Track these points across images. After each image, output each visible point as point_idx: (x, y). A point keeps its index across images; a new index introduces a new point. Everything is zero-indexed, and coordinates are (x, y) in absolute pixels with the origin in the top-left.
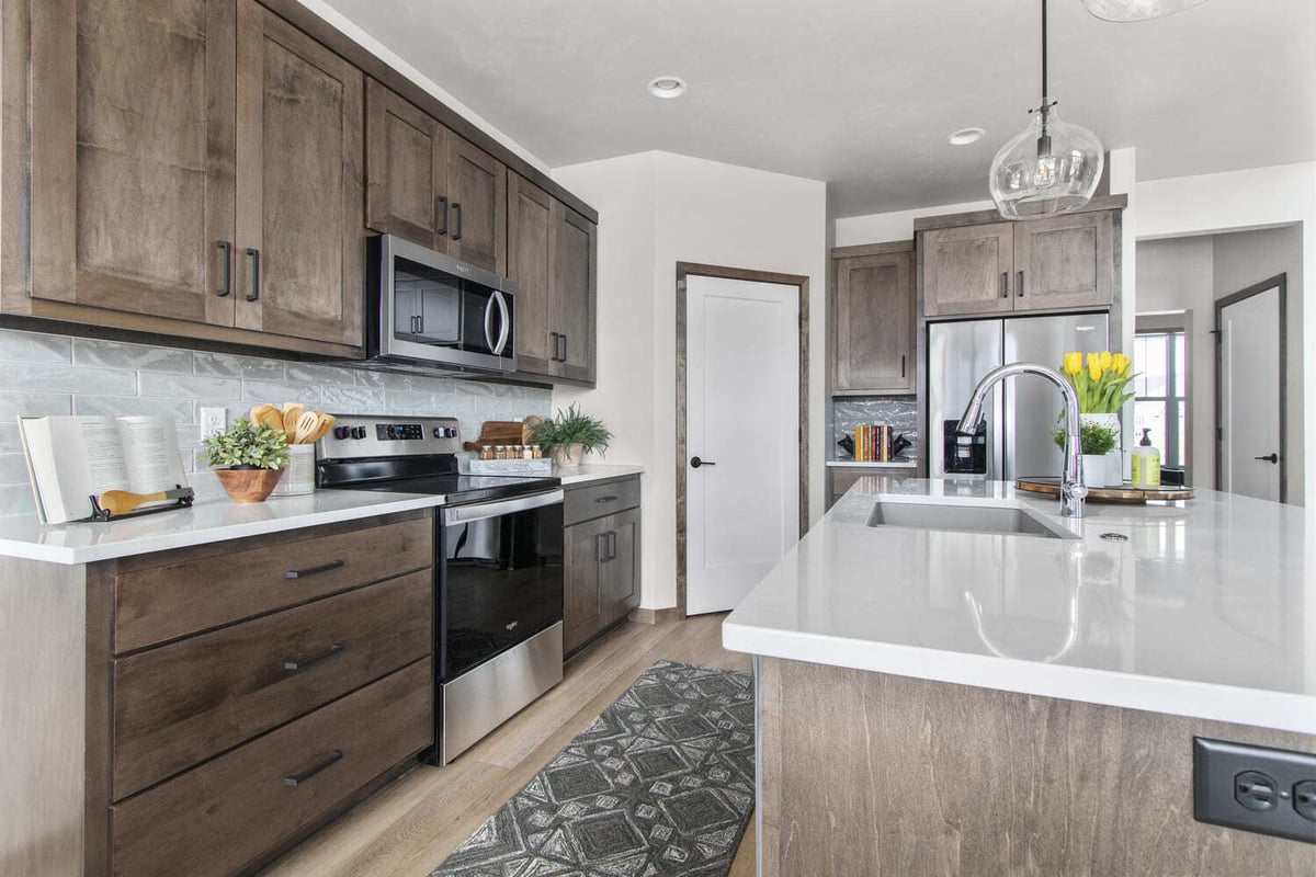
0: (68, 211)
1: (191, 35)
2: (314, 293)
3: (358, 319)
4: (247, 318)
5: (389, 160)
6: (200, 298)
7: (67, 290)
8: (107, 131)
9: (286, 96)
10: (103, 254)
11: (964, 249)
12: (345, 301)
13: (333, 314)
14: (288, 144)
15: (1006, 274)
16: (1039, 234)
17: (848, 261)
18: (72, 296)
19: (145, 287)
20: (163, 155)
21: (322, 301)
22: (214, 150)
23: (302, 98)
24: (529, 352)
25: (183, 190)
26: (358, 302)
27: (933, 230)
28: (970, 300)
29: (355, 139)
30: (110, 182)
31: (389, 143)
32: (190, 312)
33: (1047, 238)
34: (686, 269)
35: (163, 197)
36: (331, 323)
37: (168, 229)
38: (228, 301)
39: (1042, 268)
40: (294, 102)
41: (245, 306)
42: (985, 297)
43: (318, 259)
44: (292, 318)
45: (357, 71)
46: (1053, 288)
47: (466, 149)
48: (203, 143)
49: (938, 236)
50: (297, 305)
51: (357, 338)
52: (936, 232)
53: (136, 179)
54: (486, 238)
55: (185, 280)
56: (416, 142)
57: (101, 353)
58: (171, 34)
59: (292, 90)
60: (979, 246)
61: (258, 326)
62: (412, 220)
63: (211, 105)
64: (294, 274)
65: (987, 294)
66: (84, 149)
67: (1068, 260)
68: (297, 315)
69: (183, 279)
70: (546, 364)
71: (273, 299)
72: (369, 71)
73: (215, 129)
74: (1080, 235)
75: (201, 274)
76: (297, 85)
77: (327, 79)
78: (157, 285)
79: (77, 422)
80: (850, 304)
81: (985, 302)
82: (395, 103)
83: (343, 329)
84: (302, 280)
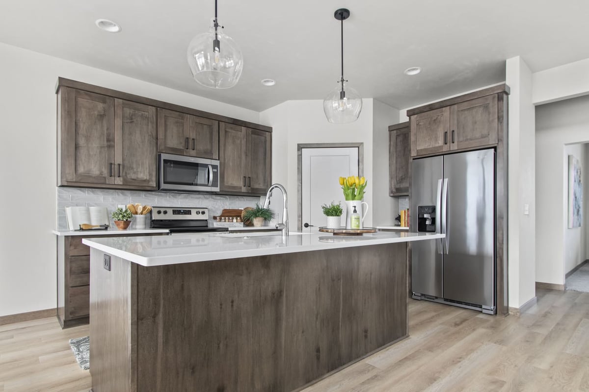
0: (73, 162)
1: (102, 114)
2: (139, 173)
3: (154, 179)
4: (119, 181)
5: (166, 131)
6: (105, 178)
7: (73, 179)
8: (82, 142)
9: (131, 121)
10: (81, 170)
11: (428, 123)
12: (150, 175)
13: (145, 178)
14: (130, 134)
15: (446, 132)
16: (462, 110)
17: (395, 131)
18: (74, 180)
19: (90, 177)
20: (95, 144)
21: (142, 175)
22: (108, 140)
23: (135, 120)
24: (232, 184)
25: (100, 152)
26: (154, 174)
27: (415, 114)
28: (431, 147)
29: (153, 127)
30: (83, 153)
31: (166, 125)
32: (103, 181)
33: (466, 112)
34: (302, 146)
35: (95, 155)
36: (145, 181)
37: (96, 162)
38: (113, 178)
39: (463, 128)
40: (132, 122)
41: (117, 179)
42: (437, 145)
43: (140, 164)
44: (131, 180)
45: (153, 107)
46: (469, 137)
47: (198, 120)
48: (105, 139)
49: (417, 117)
50: (134, 176)
51: (154, 184)
52: (416, 115)
53: (89, 152)
54: (209, 147)
55: (101, 173)
56: (177, 122)
57: (93, 192)
58: (98, 115)
59: (132, 119)
60: (435, 120)
61: (121, 183)
62: (175, 146)
63: (107, 129)
64: (133, 168)
65: (438, 143)
66: (77, 147)
67: (476, 123)
68: (133, 179)
69: (100, 173)
70: (241, 188)
71: (126, 175)
72: (157, 106)
73: (108, 135)
74: (481, 109)
75: (105, 172)
76: (133, 117)
77: (143, 113)
78: (93, 176)
79: (78, 208)
80: (396, 152)
81: (437, 147)
82: (168, 112)
83: (149, 182)
84: (135, 170)
